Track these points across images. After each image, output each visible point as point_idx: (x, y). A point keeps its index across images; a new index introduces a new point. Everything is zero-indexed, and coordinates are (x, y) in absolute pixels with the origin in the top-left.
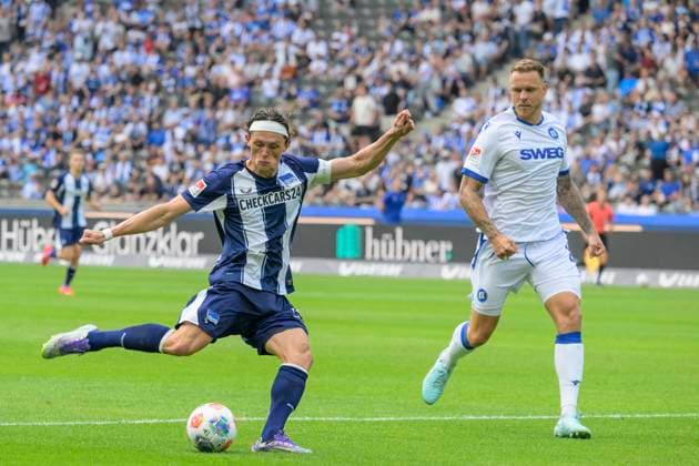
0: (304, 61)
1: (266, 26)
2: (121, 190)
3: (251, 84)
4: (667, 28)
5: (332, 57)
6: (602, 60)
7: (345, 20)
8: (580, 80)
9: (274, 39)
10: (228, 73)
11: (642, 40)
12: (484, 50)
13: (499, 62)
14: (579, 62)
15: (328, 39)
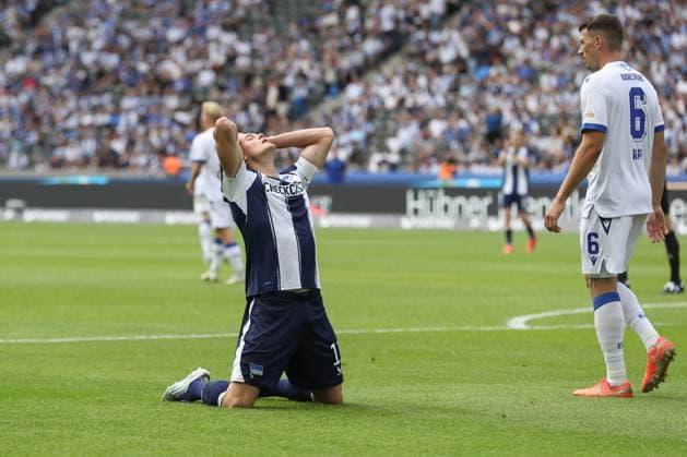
0: (232, 58)
1: (201, 31)
2: (85, 162)
3: (190, 78)
4: (514, 27)
5: (254, 54)
6: (464, 52)
7: (264, 26)
8: (446, 69)
9: (208, 42)
10: (172, 68)
11: (494, 37)
12: (372, 46)
13: (383, 57)
14: (446, 55)
15: (251, 40)
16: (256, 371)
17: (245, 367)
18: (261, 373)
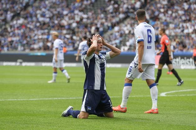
0: (82, 19)
1: (73, 12)
2: (40, 49)
3: (70, 25)
4: (162, 10)
5: (88, 18)
6: (148, 18)
7: (91, 10)
9: (75, 14)
10: (65, 22)
11: (157, 13)
12: (122, 16)
13: (125, 19)
15: (87, 14)
16: (89, 109)
17: (86, 107)
18: (90, 109)
